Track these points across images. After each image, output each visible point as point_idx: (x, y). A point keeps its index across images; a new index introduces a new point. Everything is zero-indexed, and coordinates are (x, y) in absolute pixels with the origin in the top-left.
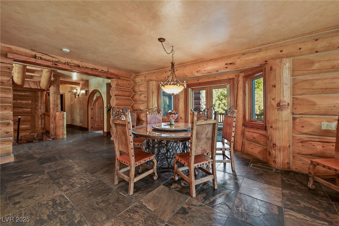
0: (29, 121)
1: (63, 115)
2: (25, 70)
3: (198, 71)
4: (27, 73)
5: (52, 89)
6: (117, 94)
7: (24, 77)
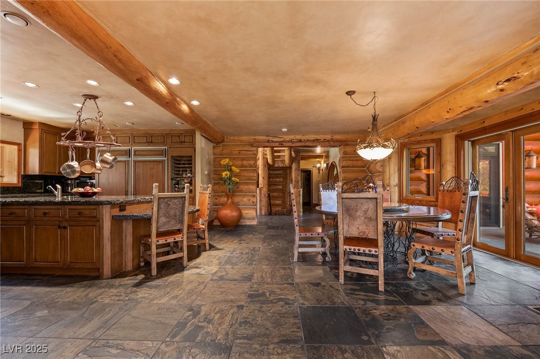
0: (281, 197)
1: (300, 191)
2: (273, 152)
3: (449, 110)
4: (275, 154)
5: (294, 166)
6: (344, 165)
7: (274, 157)
